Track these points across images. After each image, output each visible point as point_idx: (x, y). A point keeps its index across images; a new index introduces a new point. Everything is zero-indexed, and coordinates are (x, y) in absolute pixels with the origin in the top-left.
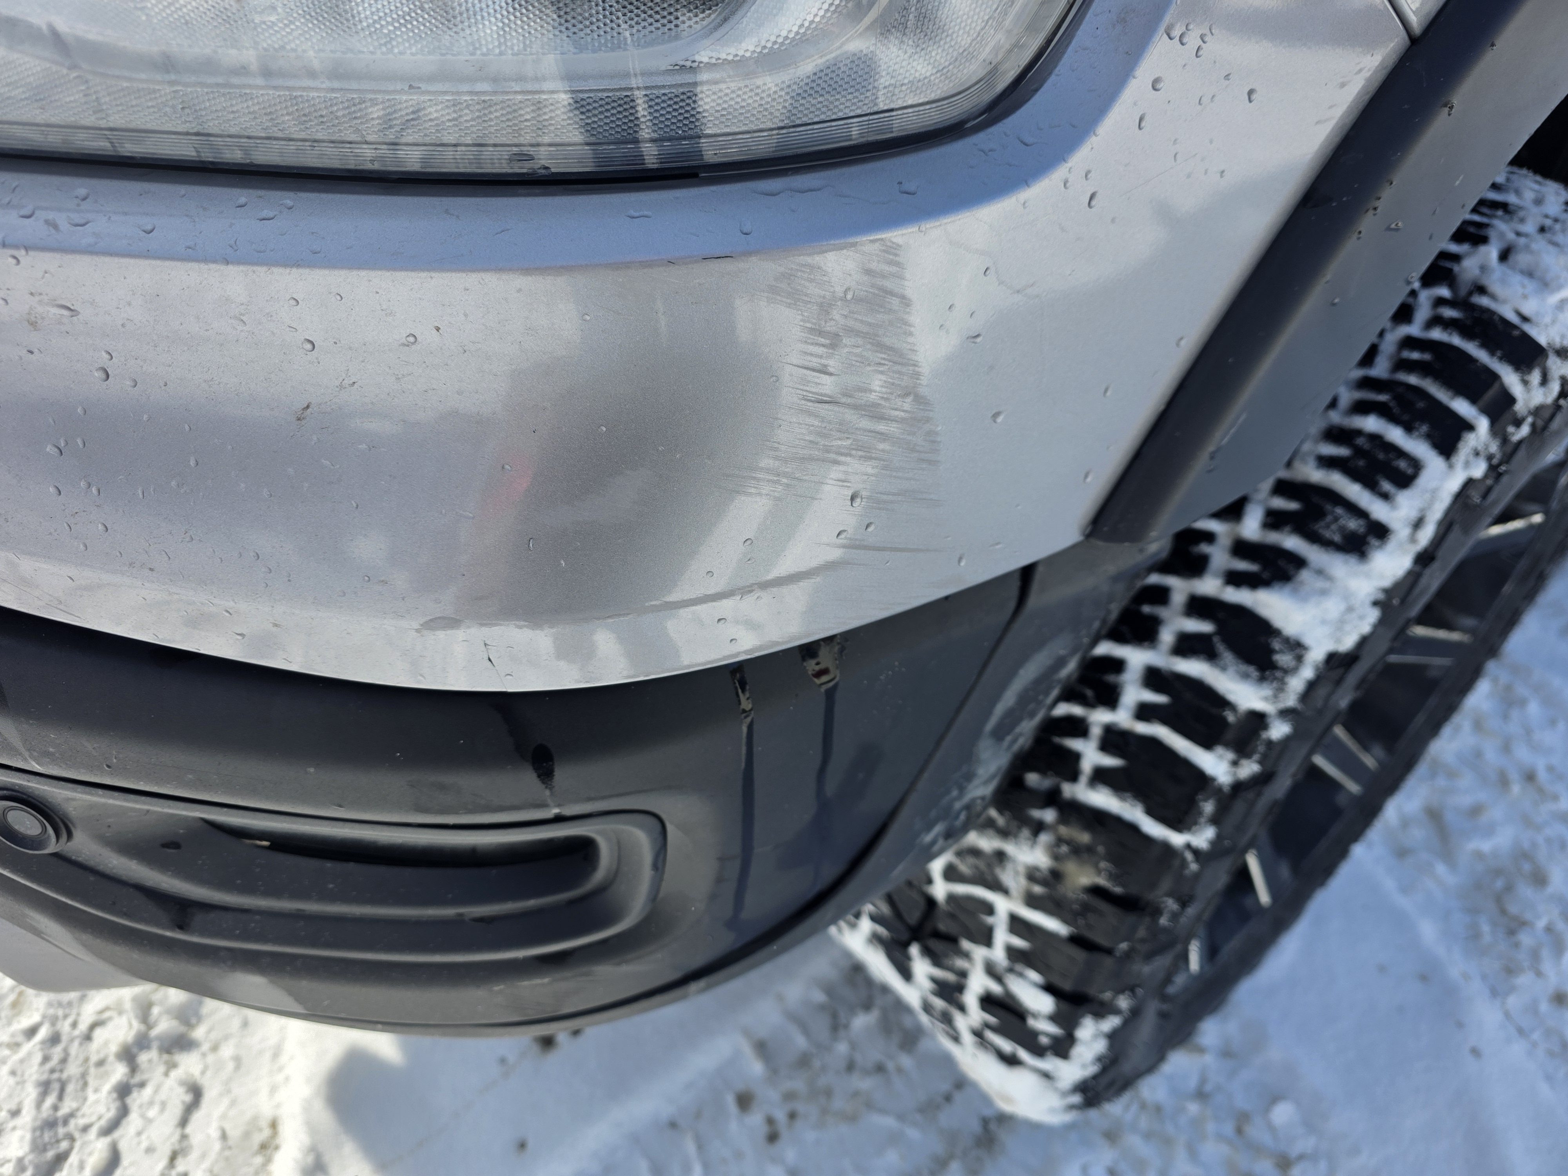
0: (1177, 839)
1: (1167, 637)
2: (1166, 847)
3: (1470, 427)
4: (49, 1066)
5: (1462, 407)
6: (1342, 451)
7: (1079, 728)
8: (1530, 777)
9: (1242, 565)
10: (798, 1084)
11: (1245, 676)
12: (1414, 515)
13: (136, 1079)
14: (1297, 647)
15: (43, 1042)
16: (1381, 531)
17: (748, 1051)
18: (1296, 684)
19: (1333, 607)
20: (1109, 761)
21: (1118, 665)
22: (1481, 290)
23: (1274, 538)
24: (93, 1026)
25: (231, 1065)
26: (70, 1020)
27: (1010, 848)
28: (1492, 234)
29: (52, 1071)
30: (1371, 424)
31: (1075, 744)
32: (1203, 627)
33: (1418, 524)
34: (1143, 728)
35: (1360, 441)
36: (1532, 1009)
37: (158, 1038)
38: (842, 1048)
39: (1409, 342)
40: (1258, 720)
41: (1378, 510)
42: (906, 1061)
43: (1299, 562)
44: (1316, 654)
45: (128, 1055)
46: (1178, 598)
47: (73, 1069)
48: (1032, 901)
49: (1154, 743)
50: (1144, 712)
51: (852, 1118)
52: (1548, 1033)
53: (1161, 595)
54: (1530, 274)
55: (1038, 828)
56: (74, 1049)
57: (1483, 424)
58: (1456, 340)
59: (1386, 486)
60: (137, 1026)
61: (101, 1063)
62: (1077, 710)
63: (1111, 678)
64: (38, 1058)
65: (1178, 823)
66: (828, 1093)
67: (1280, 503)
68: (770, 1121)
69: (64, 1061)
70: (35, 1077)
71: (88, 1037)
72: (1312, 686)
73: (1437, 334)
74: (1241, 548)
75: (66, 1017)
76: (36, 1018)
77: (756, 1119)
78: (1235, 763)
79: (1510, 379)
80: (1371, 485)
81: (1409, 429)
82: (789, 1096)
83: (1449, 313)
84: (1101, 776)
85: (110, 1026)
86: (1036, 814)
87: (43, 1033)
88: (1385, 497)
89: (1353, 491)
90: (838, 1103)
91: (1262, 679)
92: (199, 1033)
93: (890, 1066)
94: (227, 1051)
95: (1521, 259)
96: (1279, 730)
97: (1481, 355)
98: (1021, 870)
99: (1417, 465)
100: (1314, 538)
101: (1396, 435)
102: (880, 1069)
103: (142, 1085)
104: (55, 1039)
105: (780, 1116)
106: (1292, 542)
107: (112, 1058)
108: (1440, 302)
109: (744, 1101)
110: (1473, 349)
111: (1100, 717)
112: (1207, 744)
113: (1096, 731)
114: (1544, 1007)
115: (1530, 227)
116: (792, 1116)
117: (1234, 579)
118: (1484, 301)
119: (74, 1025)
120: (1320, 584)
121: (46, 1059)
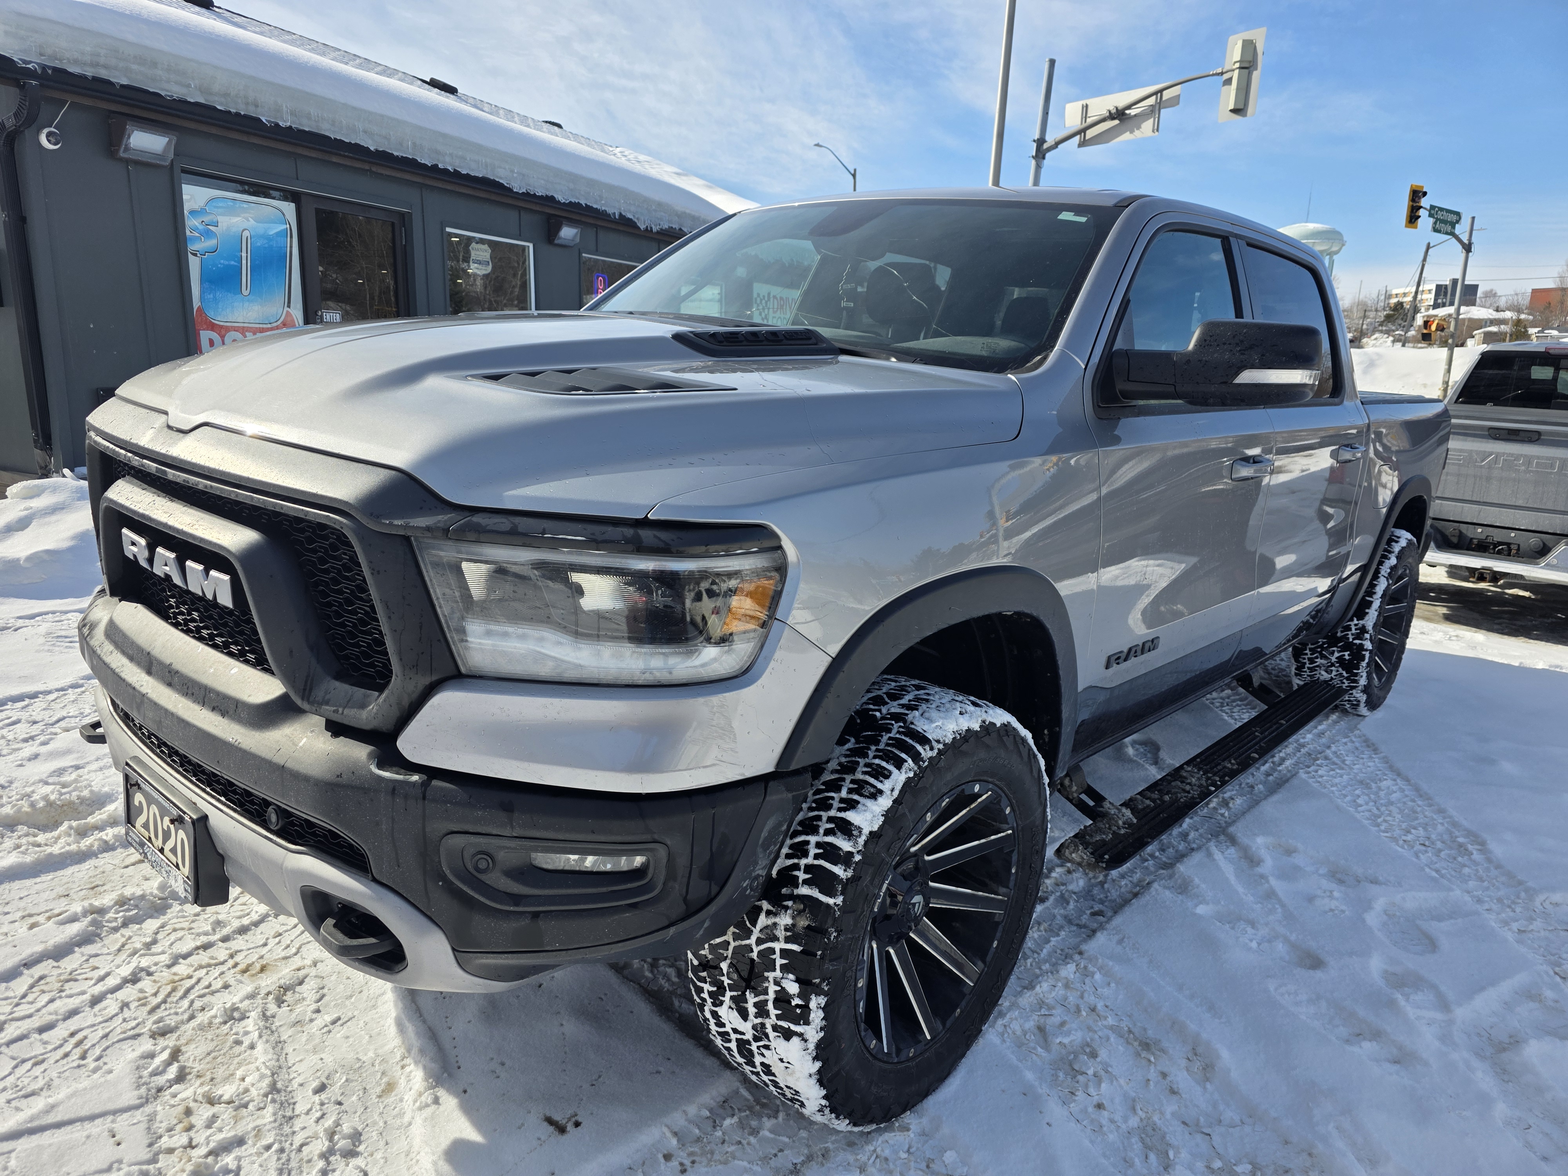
0: (831, 901)
1: (821, 831)
2: (828, 905)
3: (906, 761)
4: (281, 1162)
5: (904, 756)
6: (869, 769)
7: (796, 867)
8: (1093, 1009)
9: (843, 805)
10: (696, 1149)
11: (845, 839)
12: (891, 787)
13: (330, 1168)
14: (860, 830)
15: (277, 1151)
16: (881, 792)
17: (669, 1134)
18: (861, 840)
19: (868, 815)
20: (808, 876)
21: (807, 843)
22: (912, 723)
23: (850, 796)
24: (302, 1146)
25: (382, 1161)
26: (288, 1142)
27: (777, 920)
28: (920, 708)
29: (283, 1164)
30: (877, 761)
31: (796, 873)
32: (832, 826)
33: (892, 790)
34: (816, 862)
35: (874, 766)
36: (1084, 1111)
37: (339, 1150)
38: (719, 1133)
39: (890, 738)
40: (850, 854)
41: (879, 785)
42: (752, 1139)
43: (858, 802)
44: (866, 831)
45: (325, 1156)
46: (824, 819)
47: (293, 1164)
48: (787, 940)
49: (820, 866)
50: (817, 857)
51: (726, 1163)
52: (1092, 1121)
53: (819, 818)
54: (928, 719)
55: (786, 908)
56: (293, 1155)
57: (910, 761)
58: (903, 737)
59: (881, 779)
60: (327, 1143)
61: (309, 1161)
62: (796, 861)
63: (806, 847)
64: (275, 1157)
65: (831, 895)
66: (712, 1153)
67: (852, 786)
68: (681, 1164)
69: (289, 1160)
70: (274, 1166)
71: (299, 1150)
72: (866, 843)
73: (898, 736)
74: (842, 800)
75: (286, 1141)
76: (271, 1140)
77: (674, 1163)
78: (845, 870)
79: (919, 748)
80: (877, 779)
81: (887, 762)
82: (691, 1154)
83: (901, 730)
84: (805, 882)
85: (311, 1144)
86: (785, 903)
87: (276, 1147)
88: (881, 782)
89: (872, 780)
90: (717, 1157)
91: (849, 840)
92: (361, 1148)
93: (744, 1142)
94: (379, 1155)
95: (926, 715)
96: (858, 858)
97: (910, 741)
98: (783, 928)
99: (890, 773)
100: (861, 795)
101: (884, 764)
102: (740, 1143)
103: (334, 1171)
104: (282, 1150)
105: (687, 1162)
106: (856, 797)
107: (316, 1158)
108: (900, 727)
109: (668, 1157)
110: (907, 739)
111: (803, 862)
112: (835, 864)
113: (802, 867)
114: (1090, 1109)
115: (934, 706)
116: (693, 1162)
117: (840, 810)
118: (913, 726)
119: (291, 1144)
120: (864, 808)
121: (279, 1159)
